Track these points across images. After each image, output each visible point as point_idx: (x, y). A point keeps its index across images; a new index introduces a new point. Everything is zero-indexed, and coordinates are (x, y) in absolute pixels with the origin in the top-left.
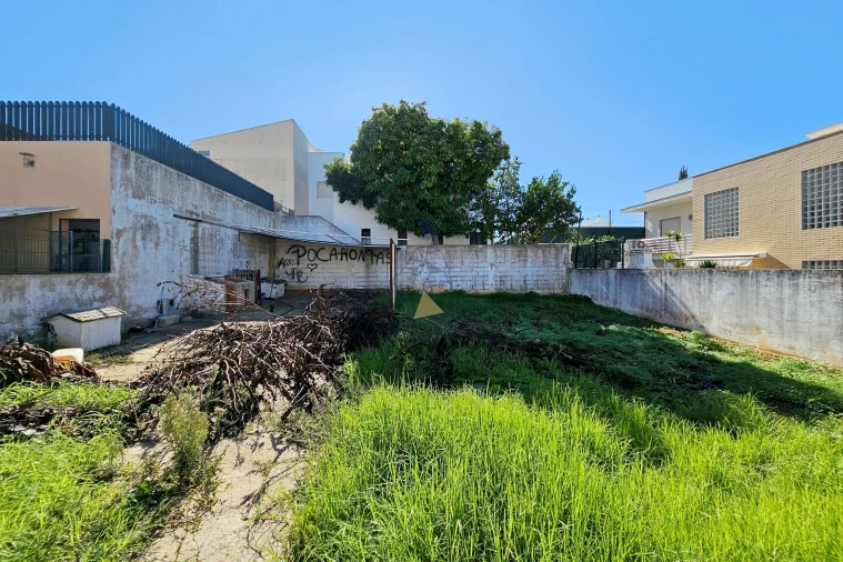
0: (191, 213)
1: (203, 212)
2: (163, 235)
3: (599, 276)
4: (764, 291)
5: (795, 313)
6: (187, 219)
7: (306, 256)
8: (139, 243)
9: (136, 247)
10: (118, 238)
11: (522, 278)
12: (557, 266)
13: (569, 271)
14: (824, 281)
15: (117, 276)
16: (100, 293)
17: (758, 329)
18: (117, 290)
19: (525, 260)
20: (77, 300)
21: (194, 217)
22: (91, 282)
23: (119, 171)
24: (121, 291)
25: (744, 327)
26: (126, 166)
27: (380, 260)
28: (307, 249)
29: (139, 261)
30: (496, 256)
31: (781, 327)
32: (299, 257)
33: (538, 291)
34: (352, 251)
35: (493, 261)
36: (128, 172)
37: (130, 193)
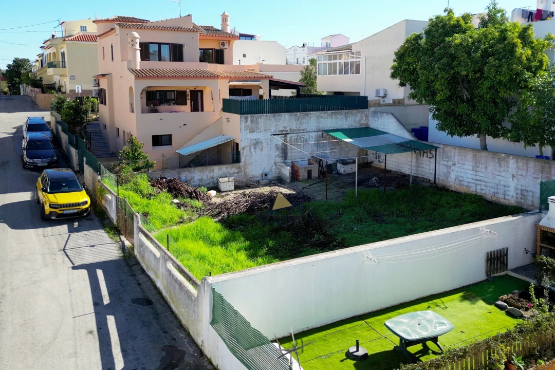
0: (282, 131)
1: (290, 129)
2: (264, 145)
6: (278, 135)
8: (253, 150)
9: (251, 152)
10: (243, 150)
15: (243, 164)
16: (237, 170)
18: (243, 169)
20: (229, 173)
21: (284, 132)
22: (234, 167)
23: (243, 125)
24: (245, 170)
26: (246, 121)
29: (253, 157)
30: (518, 168)
35: (514, 172)
36: (247, 124)
37: (248, 131)
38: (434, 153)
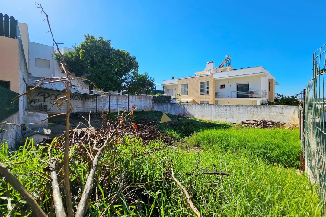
3: (164, 105)
4: (206, 108)
5: (211, 112)
7: (49, 98)
11: (140, 106)
12: (149, 102)
13: (153, 104)
14: (216, 106)
17: (205, 116)
19: (141, 100)
25: (202, 116)
27: (90, 100)
28: (50, 94)
30: (133, 99)
31: (209, 115)
32: (45, 98)
33: (145, 110)
34: (76, 96)
35: (132, 100)
38: (95, 99)
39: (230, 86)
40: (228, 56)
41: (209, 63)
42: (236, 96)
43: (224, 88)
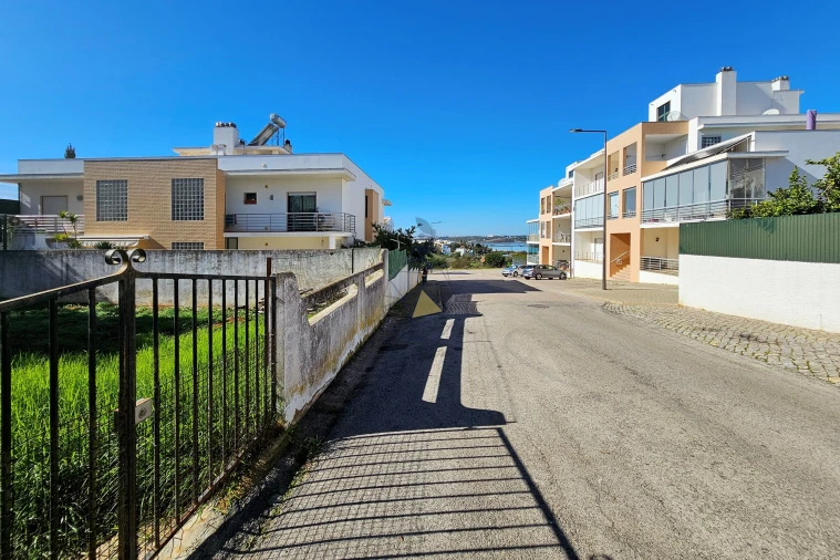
4: (153, 265)
17: (149, 292)
25: (140, 293)
39: (272, 198)
40: (277, 116)
41: (223, 125)
42: (286, 228)
43: (255, 202)
